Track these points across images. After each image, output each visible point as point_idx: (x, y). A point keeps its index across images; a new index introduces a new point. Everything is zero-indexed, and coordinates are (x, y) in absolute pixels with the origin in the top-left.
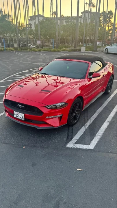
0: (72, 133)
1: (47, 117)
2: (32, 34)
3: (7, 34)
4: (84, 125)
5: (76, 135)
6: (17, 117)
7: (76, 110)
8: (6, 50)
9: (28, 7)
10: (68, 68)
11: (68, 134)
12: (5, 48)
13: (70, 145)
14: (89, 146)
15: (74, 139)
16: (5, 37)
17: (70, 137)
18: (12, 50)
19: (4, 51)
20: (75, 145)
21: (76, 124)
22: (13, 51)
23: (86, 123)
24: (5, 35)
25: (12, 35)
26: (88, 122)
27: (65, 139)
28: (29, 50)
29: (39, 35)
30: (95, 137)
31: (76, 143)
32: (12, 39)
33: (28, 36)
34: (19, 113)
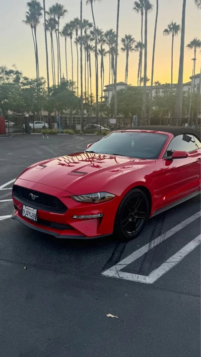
0: (122, 252)
1: (75, 217)
2: (105, 110)
3: (66, 110)
4: (150, 241)
5: (128, 257)
6: (26, 216)
7: (136, 211)
8: (62, 133)
9: (103, 70)
10: (133, 144)
11: (113, 254)
12: (61, 130)
13: (110, 273)
14: (147, 278)
15: (120, 263)
16: (64, 114)
17: (114, 259)
18: (70, 134)
19: (58, 134)
20: (119, 273)
21: (135, 240)
22: (72, 134)
23: (154, 239)
24: (64, 111)
25: (74, 112)
26: (159, 238)
27: (105, 262)
28: (96, 132)
29: (116, 111)
30: (164, 264)
31: (123, 270)
32: (74, 118)
33: (100, 114)
34: (30, 208)
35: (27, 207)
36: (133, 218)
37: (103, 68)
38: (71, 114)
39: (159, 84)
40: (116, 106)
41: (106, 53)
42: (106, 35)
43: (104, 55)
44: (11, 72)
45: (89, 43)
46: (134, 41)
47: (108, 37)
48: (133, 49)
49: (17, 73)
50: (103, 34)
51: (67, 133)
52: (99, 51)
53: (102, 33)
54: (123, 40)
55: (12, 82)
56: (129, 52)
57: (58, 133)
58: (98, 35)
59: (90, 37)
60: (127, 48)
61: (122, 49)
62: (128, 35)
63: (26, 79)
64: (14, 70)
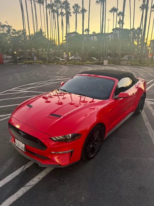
7: (95, 140)
8: (36, 63)
9: (63, 25)
12: (35, 61)
18: (40, 63)
19: (34, 64)
22: (42, 64)
35: (18, 141)
36: (93, 145)
38: (43, 51)
39: (95, 33)
41: (64, 14)
42: (63, 3)
43: (64, 16)
44: (4, 26)
45: (54, 8)
46: (80, 8)
47: (65, 5)
48: (80, 13)
49: (8, 26)
50: (62, 3)
52: (60, 13)
53: (61, 2)
54: (74, 7)
55: (6, 32)
56: (77, 14)
58: (59, 4)
59: (54, 4)
60: (76, 12)
61: (74, 12)
62: (76, 4)
63: (14, 30)
64: (7, 25)
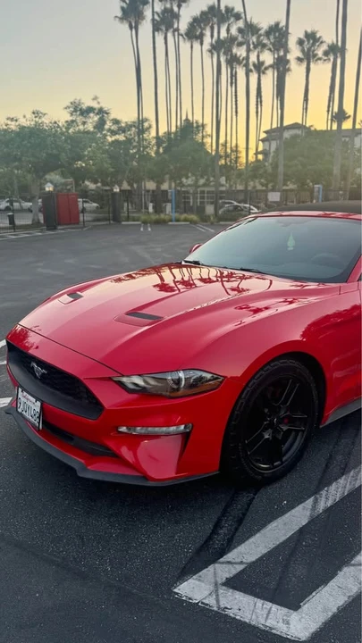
0: (240, 521)
1: (123, 429)
2: (261, 176)
3: (187, 178)
4: (317, 491)
5: (251, 540)
6: (24, 413)
7: (282, 413)
8: (178, 220)
9: (261, 102)
11: (217, 526)
12: (175, 215)
13: (194, 589)
14: (294, 616)
15: (230, 556)
16: (184, 185)
17: (217, 542)
18: (192, 222)
19: (170, 223)
20: (222, 591)
22: (195, 223)
23: (329, 484)
24: (184, 180)
25: (202, 181)
26: (342, 481)
27: (191, 549)
29: (281, 177)
30: (345, 569)
31: (235, 583)
32: (203, 192)
33: (252, 183)
34: (30, 397)
35: (25, 393)
36: (276, 430)
37: (261, 97)
38: (196, 185)
40: (281, 169)
41: (266, 69)
42: (268, 34)
43: (264, 73)
44: (90, 110)
45: (234, 51)
46: (322, 42)
47: (272, 37)
48: (320, 59)
49: (101, 111)
50: (262, 32)
51: (185, 220)
52: (254, 65)
53: (260, 30)
54: (300, 42)
55: (92, 129)
56: (312, 65)
57: (171, 221)
58: (253, 35)
59: (236, 39)
60: (308, 57)
61: (299, 59)
62: (309, 31)
63: (116, 122)
64: (95, 105)
